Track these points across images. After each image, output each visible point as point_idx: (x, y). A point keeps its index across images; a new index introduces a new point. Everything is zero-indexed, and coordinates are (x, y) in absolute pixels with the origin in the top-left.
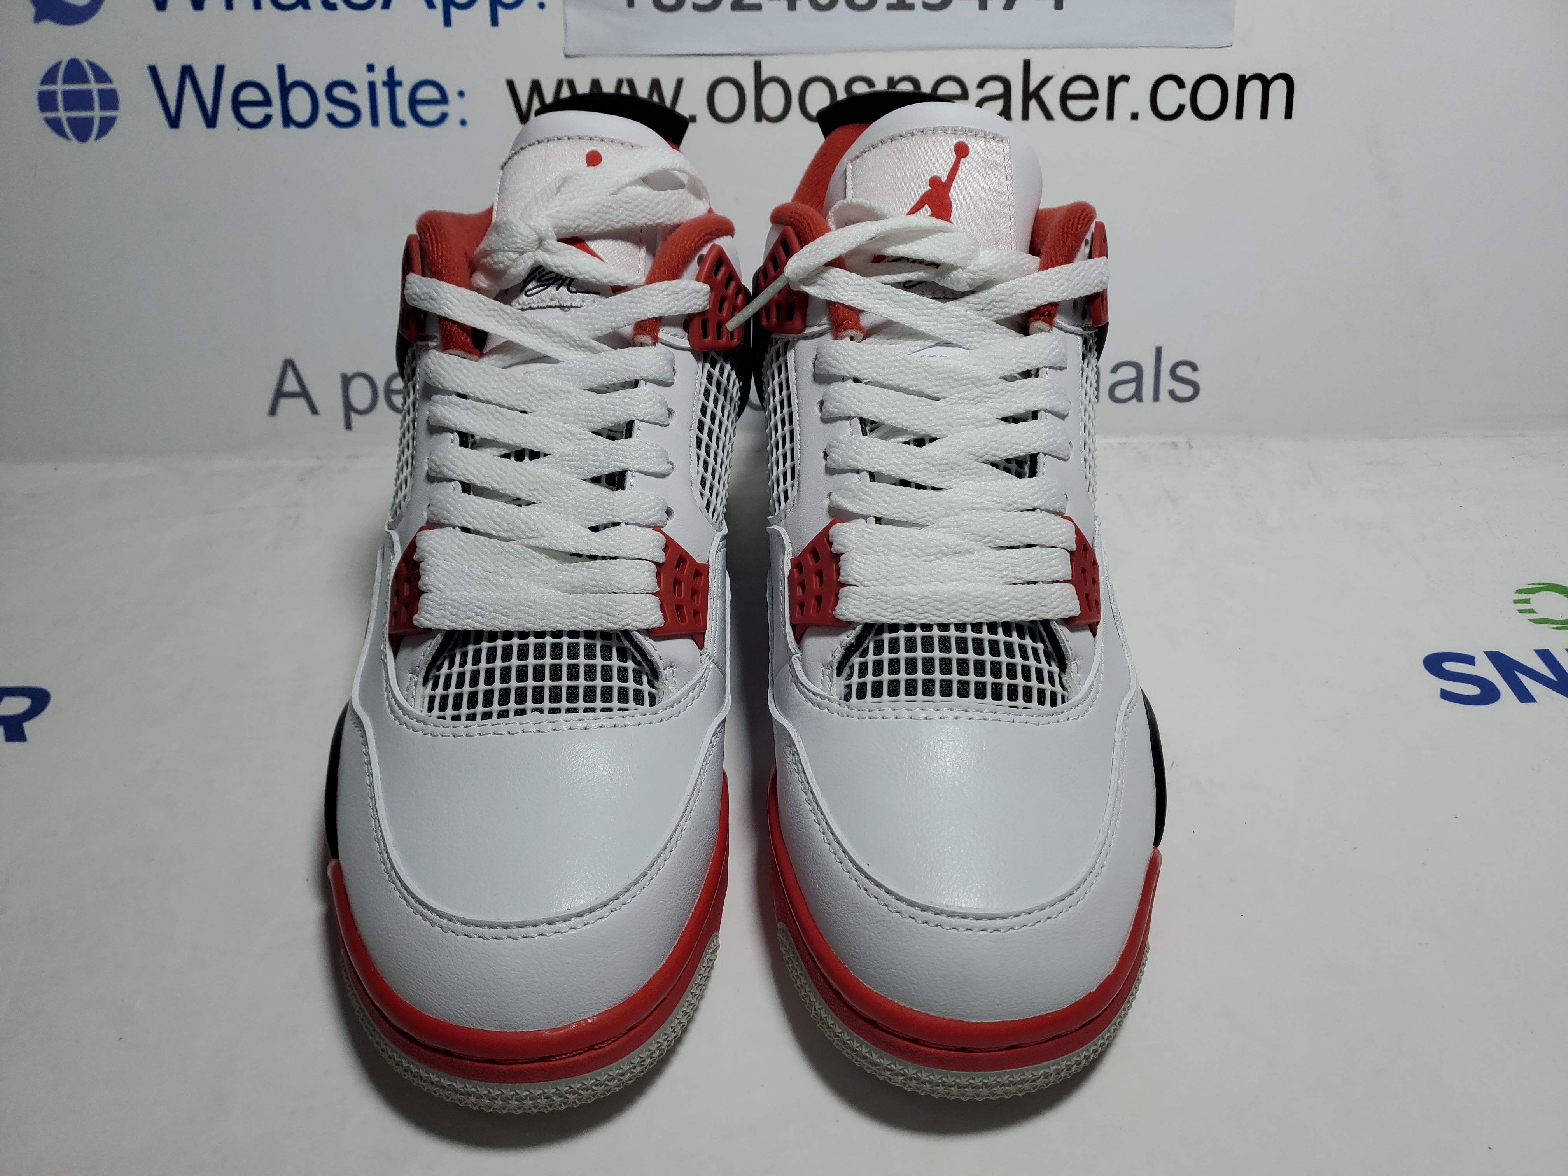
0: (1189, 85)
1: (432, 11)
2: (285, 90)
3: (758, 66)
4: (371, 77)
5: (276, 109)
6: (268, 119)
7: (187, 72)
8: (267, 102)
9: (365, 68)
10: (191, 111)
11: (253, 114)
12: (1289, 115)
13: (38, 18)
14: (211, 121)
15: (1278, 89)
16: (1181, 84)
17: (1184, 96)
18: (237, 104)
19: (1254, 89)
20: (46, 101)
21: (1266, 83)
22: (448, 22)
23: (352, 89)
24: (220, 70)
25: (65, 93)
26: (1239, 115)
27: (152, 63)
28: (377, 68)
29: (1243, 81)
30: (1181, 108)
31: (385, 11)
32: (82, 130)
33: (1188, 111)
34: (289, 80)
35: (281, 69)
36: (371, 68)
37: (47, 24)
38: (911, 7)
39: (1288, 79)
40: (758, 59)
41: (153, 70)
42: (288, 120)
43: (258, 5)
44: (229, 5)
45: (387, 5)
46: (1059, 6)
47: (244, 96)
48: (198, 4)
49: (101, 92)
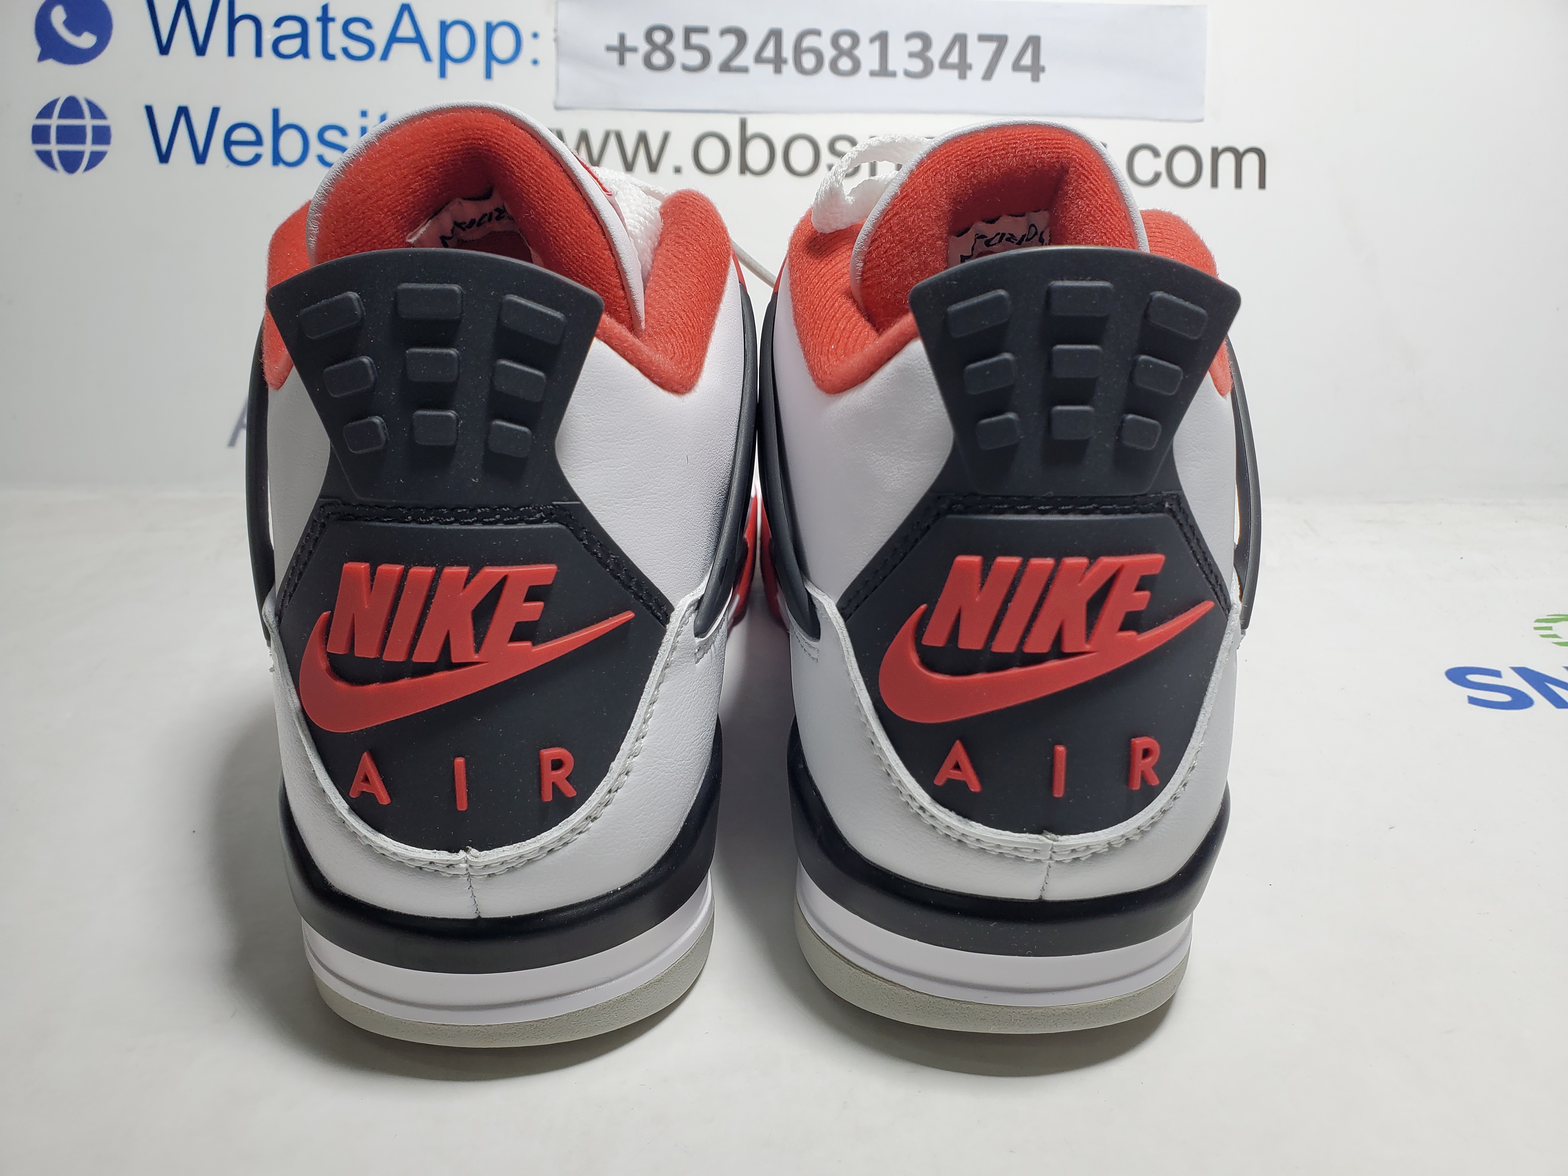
0: (1164, 154)
1: (428, 65)
2: (277, 132)
3: (743, 124)
4: (364, 122)
5: (266, 150)
6: (257, 158)
7: (183, 112)
8: (259, 142)
9: (358, 114)
10: (182, 147)
11: (243, 153)
12: (1262, 185)
13: (42, 57)
14: (201, 158)
15: (1251, 163)
16: (1156, 153)
17: (1160, 165)
18: (228, 143)
19: (1227, 162)
20: (39, 134)
21: (1239, 156)
22: (443, 74)
23: (343, 132)
24: (215, 112)
25: (59, 128)
26: (1215, 183)
27: (149, 103)
28: (370, 114)
29: (1216, 154)
30: (1157, 177)
31: (383, 63)
32: (71, 163)
33: (1164, 177)
34: (282, 123)
35: (276, 113)
36: (364, 114)
37: (50, 63)
38: (893, 74)
39: (1260, 153)
40: (743, 116)
41: (149, 110)
42: (277, 159)
43: (259, 53)
44: (231, 52)
45: (385, 56)
46: (1036, 78)
47: (237, 135)
48: (201, 50)
49: (95, 129)
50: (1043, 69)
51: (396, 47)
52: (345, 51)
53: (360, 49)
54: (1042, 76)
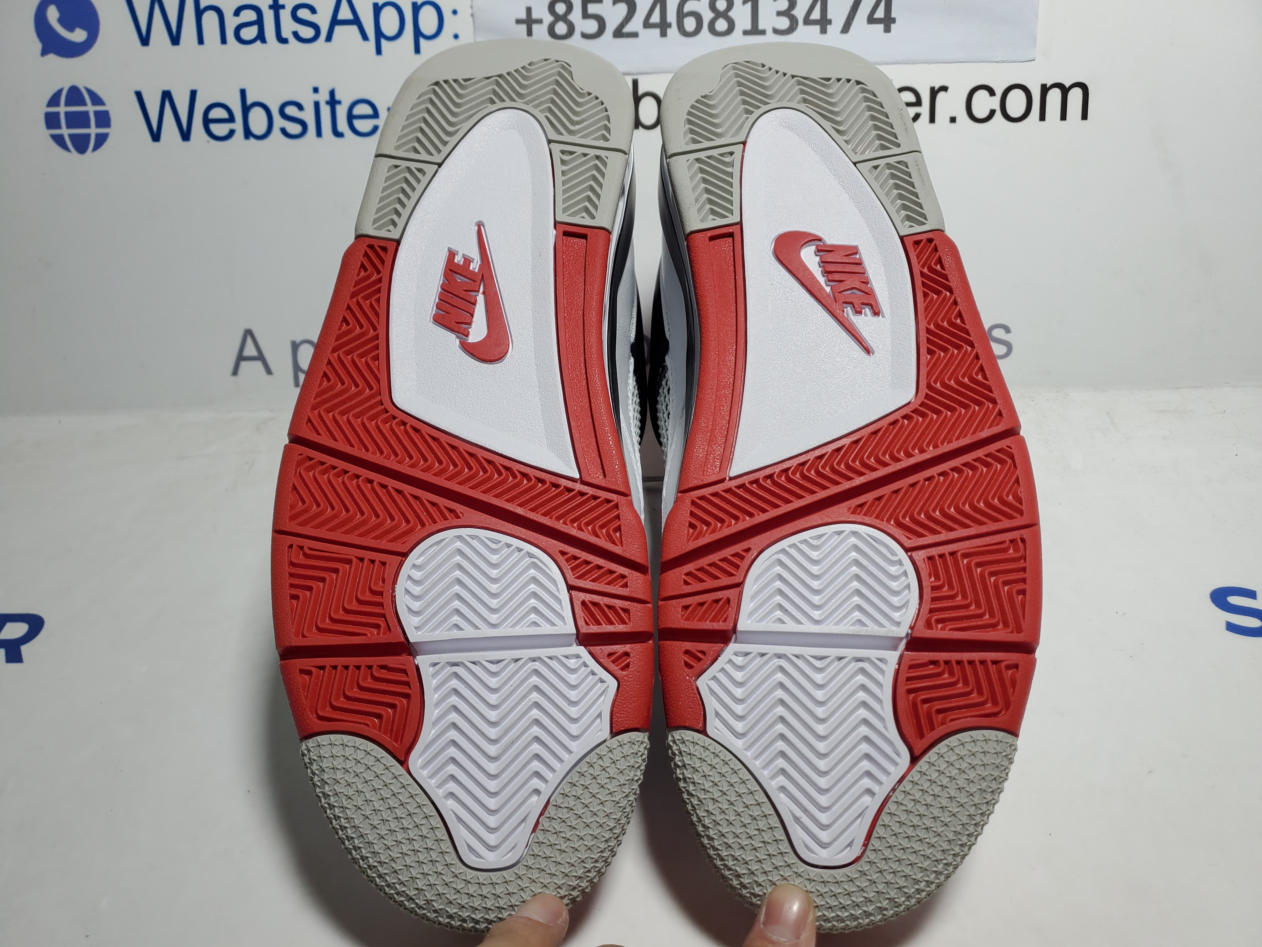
0: (999, 93)
1: (366, 43)
2: (246, 109)
3: (635, 83)
4: (316, 97)
5: (238, 126)
6: (232, 133)
7: (167, 95)
8: (231, 119)
9: (311, 90)
10: (170, 127)
11: (220, 129)
12: (1085, 116)
13: (44, 52)
14: (186, 136)
15: (1075, 96)
16: (992, 92)
17: (995, 102)
18: (207, 122)
19: (1054, 96)
20: (52, 121)
21: (1065, 91)
22: (379, 51)
23: (300, 107)
24: (193, 94)
25: (67, 114)
26: (1042, 117)
27: (138, 89)
28: (320, 90)
29: (1045, 89)
30: (992, 113)
31: (328, 44)
32: (81, 145)
33: (998, 114)
34: (249, 101)
35: (243, 93)
36: (316, 90)
37: (51, 57)
38: (763, 32)
39: (1084, 87)
40: (635, 77)
41: (139, 95)
42: (248, 133)
43: (224, 41)
44: (201, 41)
45: (329, 38)
46: (887, 30)
47: (213, 115)
48: (175, 40)
49: (96, 113)
50: (894, 20)
51: (338, 29)
52: (296, 34)
53: (307, 32)
54: (893, 26)
